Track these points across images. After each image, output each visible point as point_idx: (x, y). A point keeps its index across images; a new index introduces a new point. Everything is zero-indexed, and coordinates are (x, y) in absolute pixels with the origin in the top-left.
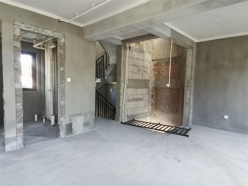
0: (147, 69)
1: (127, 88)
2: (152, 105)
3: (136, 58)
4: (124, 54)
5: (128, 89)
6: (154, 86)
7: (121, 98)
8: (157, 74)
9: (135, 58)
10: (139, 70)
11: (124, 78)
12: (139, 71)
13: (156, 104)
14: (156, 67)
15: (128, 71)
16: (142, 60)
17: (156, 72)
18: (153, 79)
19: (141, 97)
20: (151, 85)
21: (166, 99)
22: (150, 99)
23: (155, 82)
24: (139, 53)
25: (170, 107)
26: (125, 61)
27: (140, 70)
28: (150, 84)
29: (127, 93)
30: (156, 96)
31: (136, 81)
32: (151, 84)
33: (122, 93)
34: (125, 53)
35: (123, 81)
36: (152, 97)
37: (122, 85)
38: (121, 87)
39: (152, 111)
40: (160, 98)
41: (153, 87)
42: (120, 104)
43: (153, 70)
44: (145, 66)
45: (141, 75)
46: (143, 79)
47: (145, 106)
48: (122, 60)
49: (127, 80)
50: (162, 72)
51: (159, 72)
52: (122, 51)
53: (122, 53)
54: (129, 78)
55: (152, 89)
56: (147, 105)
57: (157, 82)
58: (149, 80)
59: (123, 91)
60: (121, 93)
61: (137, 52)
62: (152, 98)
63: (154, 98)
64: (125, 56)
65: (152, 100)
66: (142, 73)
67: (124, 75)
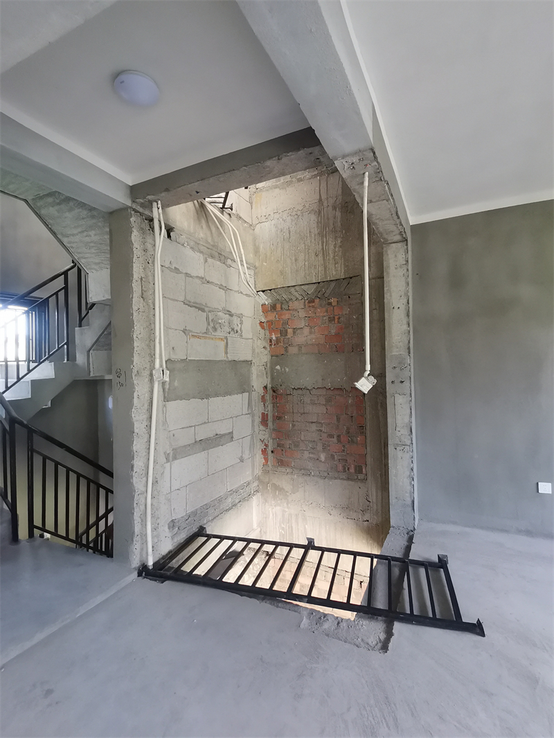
0: (241, 323)
1: (166, 399)
2: (264, 452)
3: (197, 277)
4: (145, 250)
5: (171, 405)
6: (267, 381)
7: (135, 448)
8: (278, 341)
9: (194, 274)
10: (214, 325)
11: (148, 359)
12: (215, 329)
13: (279, 445)
14: (272, 316)
15: (167, 328)
16: (221, 287)
17: (274, 331)
18: (265, 357)
19: (223, 429)
20: (259, 380)
21: (314, 427)
22: (257, 429)
23: (272, 369)
24: (210, 260)
25: (333, 456)
26: (147, 281)
27: (217, 326)
28: (254, 377)
29: (165, 423)
30: (278, 418)
31: (205, 366)
32: (258, 375)
33: (139, 427)
34: (149, 246)
35: (147, 373)
36: (264, 421)
37: (140, 388)
38: (136, 400)
39: (266, 472)
40: (293, 426)
41: (265, 387)
42: (135, 480)
43: (263, 328)
44: (233, 312)
45: (223, 344)
46: (230, 358)
47: (242, 461)
48: (136, 276)
49: (161, 366)
50: (294, 333)
51: (284, 333)
52: (135, 236)
53: (136, 245)
54: (173, 357)
55: (262, 392)
56: (246, 456)
57: (278, 367)
58: (248, 363)
59: (145, 416)
60: (136, 425)
61: (201, 252)
62: (262, 428)
63: (270, 424)
64: (149, 262)
65: (264, 434)
66: (226, 338)
67: (149, 346)
